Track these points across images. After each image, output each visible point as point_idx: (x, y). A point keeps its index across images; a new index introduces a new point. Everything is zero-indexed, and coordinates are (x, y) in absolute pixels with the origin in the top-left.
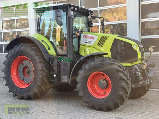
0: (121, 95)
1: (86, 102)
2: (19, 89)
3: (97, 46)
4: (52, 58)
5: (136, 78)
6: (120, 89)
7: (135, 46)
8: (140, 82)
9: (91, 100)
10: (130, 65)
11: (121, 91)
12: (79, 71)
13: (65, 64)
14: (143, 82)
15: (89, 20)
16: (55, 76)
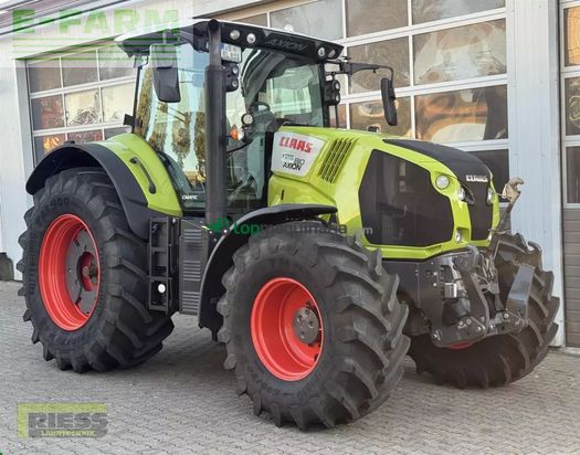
0: (350, 371)
1: (246, 392)
2: (59, 333)
3: (319, 178)
4: (154, 223)
5: (445, 305)
6: (348, 348)
7: (444, 179)
8: (461, 323)
9: (259, 384)
10: (423, 253)
11: (350, 356)
12: (225, 276)
13: (193, 247)
14: (469, 322)
15: (329, 78)
16: (162, 288)
